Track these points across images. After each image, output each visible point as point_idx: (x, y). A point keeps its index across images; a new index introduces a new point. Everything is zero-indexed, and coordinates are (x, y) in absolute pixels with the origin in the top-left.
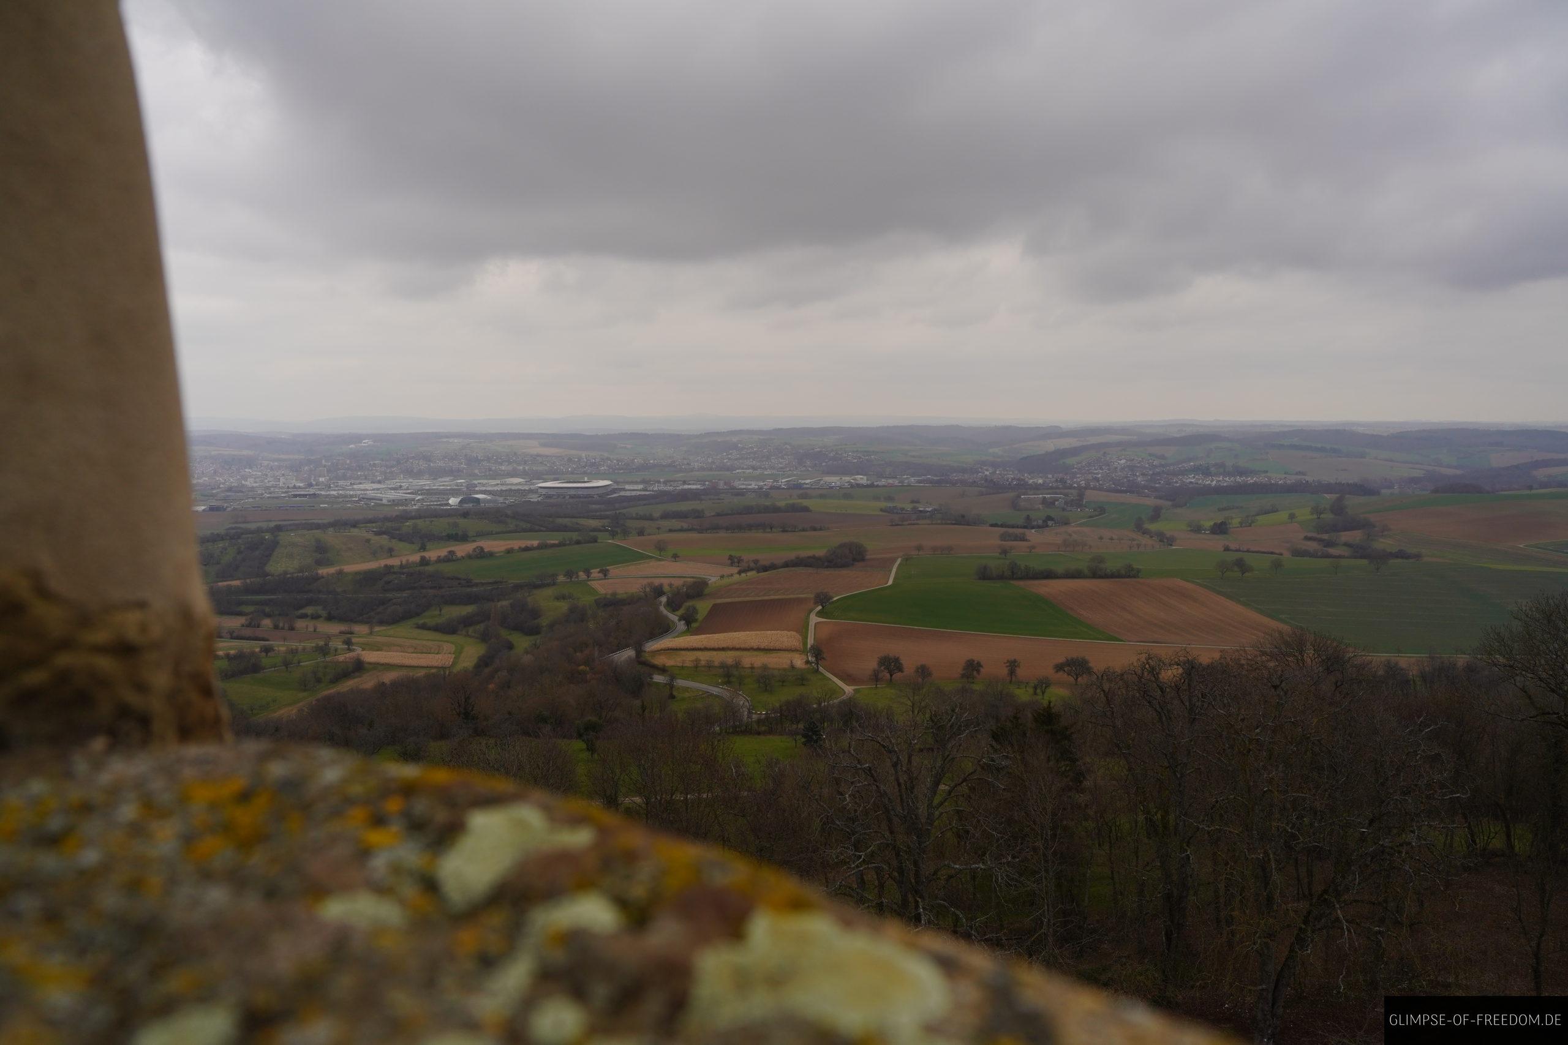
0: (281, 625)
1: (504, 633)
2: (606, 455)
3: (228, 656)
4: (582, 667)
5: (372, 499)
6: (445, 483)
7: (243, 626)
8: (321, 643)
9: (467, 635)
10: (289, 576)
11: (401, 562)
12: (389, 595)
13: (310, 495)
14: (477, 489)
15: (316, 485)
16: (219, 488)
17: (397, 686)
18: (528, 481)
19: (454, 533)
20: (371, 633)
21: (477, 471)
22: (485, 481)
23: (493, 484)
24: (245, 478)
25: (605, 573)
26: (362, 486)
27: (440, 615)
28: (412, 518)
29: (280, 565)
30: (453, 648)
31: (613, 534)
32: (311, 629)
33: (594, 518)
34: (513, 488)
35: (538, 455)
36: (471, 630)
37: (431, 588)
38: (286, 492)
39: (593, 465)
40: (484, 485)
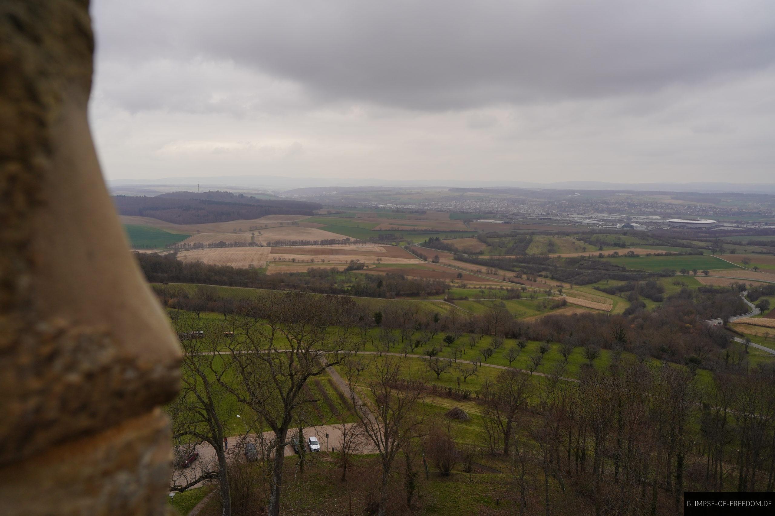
0: (530, 278)
1: (641, 298)
2: (713, 205)
3: (507, 289)
4: (688, 325)
5: (578, 222)
6: (615, 216)
7: (514, 277)
8: (548, 290)
9: (621, 297)
10: (536, 256)
11: (590, 255)
12: (583, 271)
13: (548, 219)
14: (632, 220)
15: (551, 214)
16: (509, 213)
17: (584, 317)
18: (662, 218)
19: (618, 243)
20: (571, 288)
21: (633, 211)
22: (637, 217)
23: (642, 219)
24: (520, 209)
25: (706, 273)
26: (572, 216)
27: (607, 284)
28: (596, 233)
29: (533, 251)
30: (612, 302)
31: (714, 251)
32: (543, 282)
33: (701, 241)
34: (653, 221)
35: (670, 204)
36: (623, 294)
37: (603, 270)
38: (537, 217)
39: (704, 211)
40: (636, 218)
